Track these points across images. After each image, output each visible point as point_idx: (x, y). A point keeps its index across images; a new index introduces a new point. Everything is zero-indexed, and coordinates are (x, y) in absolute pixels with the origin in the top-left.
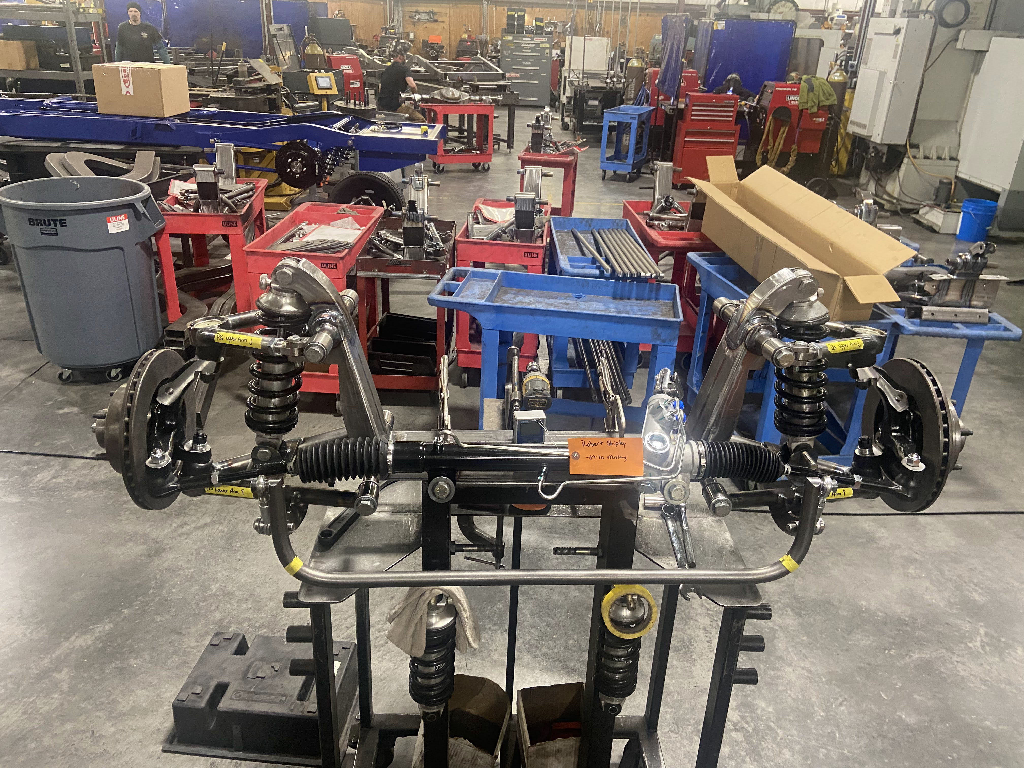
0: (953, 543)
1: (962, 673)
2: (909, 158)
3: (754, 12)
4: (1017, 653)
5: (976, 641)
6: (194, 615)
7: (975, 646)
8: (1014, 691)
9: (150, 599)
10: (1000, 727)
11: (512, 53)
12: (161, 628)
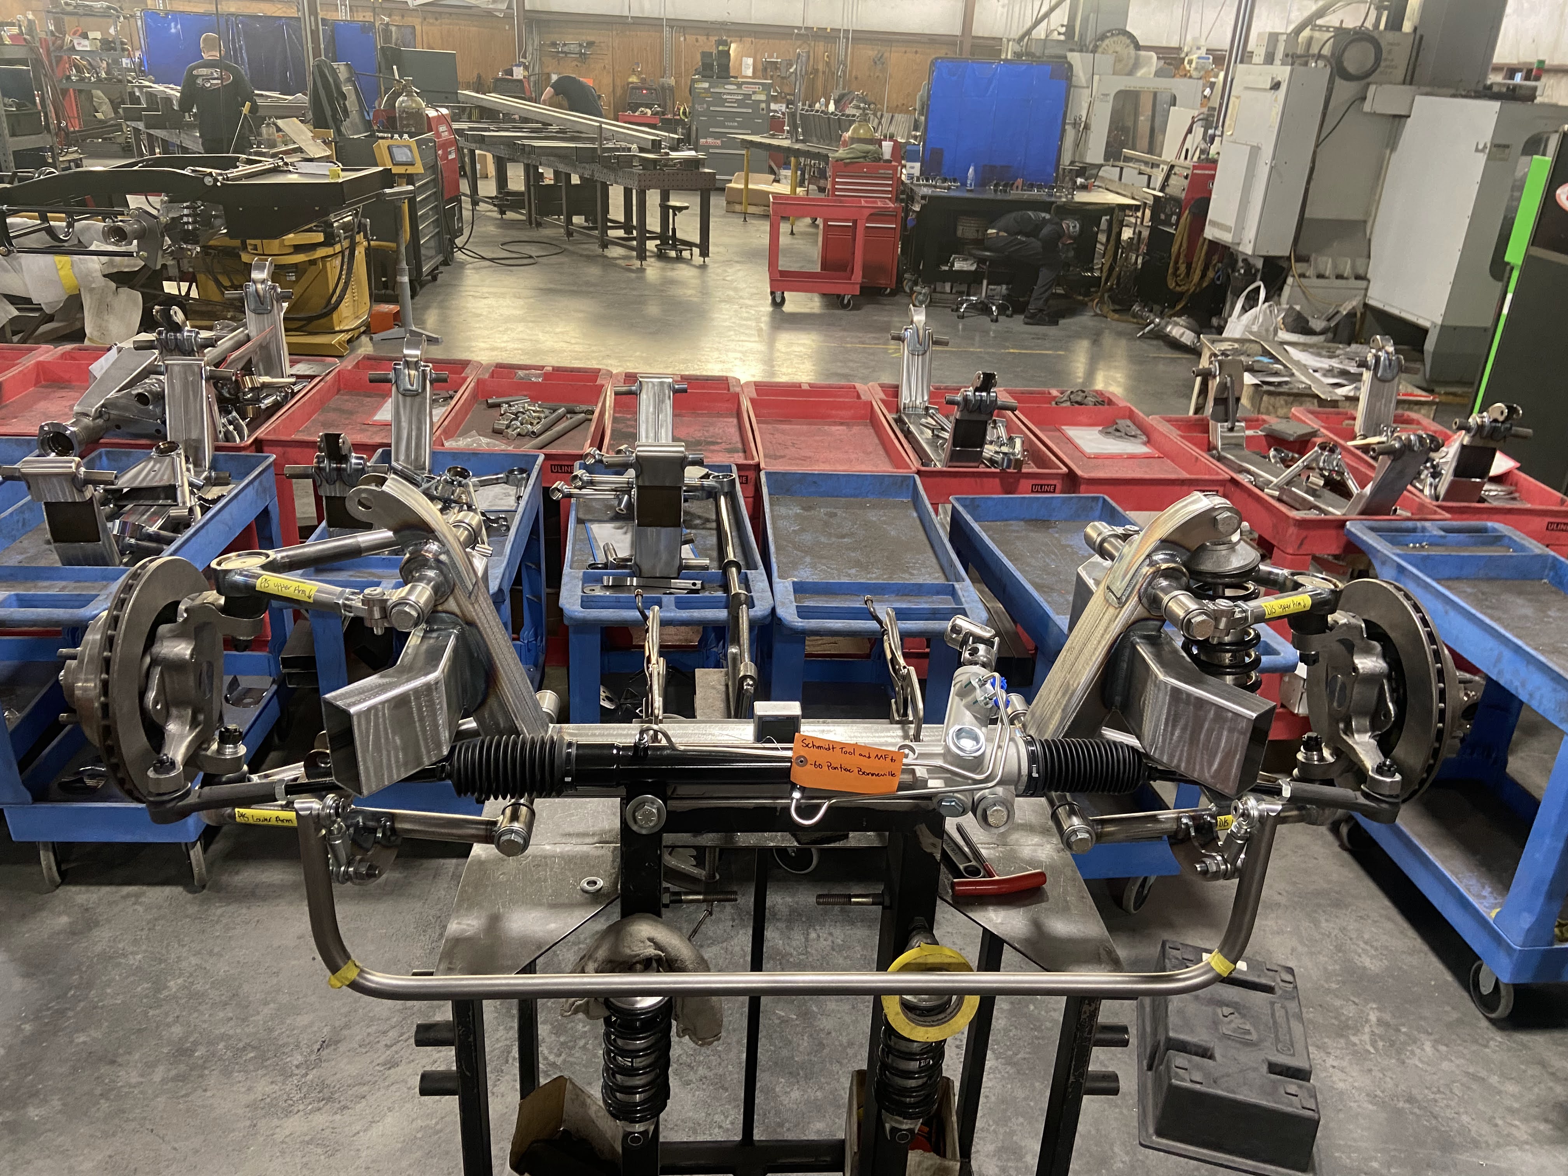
0: (1335, 877)
1: (1341, 1085)
2: (1293, 276)
3: (1072, 50)
4: (1423, 1050)
5: (1363, 1034)
6: (140, 1031)
7: (1361, 1040)
8: (1416, 1110)
9: (68, 1006)
10: (1393, 1171)
11: (708, 108)
12: (84, 1055)
